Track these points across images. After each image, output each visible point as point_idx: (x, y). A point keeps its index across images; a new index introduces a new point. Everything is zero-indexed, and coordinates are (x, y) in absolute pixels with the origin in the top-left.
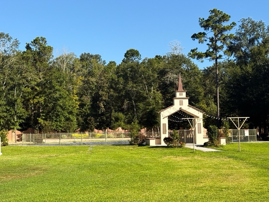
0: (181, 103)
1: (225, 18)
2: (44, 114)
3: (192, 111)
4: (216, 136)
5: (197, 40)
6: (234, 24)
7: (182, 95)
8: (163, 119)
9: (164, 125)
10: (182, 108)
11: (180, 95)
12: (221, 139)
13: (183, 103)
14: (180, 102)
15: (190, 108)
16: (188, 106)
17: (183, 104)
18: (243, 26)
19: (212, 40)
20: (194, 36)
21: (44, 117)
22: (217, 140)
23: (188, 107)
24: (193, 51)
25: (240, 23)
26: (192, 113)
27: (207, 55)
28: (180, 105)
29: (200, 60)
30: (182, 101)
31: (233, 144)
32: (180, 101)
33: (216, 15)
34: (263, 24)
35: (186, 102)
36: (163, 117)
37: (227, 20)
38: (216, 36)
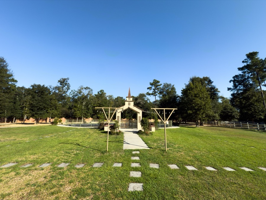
0: (129, 104)
1: (158, 82)
3: (136, 109)
4: (147, 126)
5: (149, 90)
6: (161, 84)
8: (118, 113)
9: (118, 117)
10: (130, 107)
11: (129, 99)
12: (152, 127)
16: (133, 106)
18: (164, 86)
19: (154, 89)
20: (148, 88)
24: (147, 93)
25: (163, 85)
27: (152, 94)
29: (150, 96)
31: (160, 129)
33: (155, 82)
34: (171, 85)
35: (132, 103)
37: (159, 83)
38: (155, 88)
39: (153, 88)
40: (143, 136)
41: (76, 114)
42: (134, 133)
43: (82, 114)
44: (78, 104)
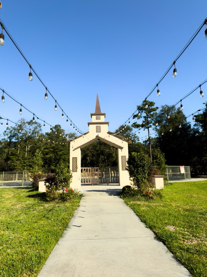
2: (55, 164)
4: (145, 173)
6: (157, 108)
7: (100, 119)
8: (74, 150)
9: (75, 159)
10: (99, 136)
11: (97, 119)
12: (156, 179)
13: (100, 129)
14: (96, 128)
15: (110, 135)
17: (100, 131)
20: (135, 116)
21: (54, 165)
22: (148, 181)
23: (108, 134)
26: (114, 143)
28: (97, 132)
29: (138, 128)
30: (99, 126)
32: (96, 126)
34: (174, 107)
36: (73, 149)
37: (153, 105)
38: (147, 115)
39: (144, 114)
40: (139, 203)
41: (14, 166)
42: (110, 195)
43: (25, 166)
44: (18, 150)
